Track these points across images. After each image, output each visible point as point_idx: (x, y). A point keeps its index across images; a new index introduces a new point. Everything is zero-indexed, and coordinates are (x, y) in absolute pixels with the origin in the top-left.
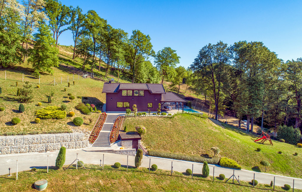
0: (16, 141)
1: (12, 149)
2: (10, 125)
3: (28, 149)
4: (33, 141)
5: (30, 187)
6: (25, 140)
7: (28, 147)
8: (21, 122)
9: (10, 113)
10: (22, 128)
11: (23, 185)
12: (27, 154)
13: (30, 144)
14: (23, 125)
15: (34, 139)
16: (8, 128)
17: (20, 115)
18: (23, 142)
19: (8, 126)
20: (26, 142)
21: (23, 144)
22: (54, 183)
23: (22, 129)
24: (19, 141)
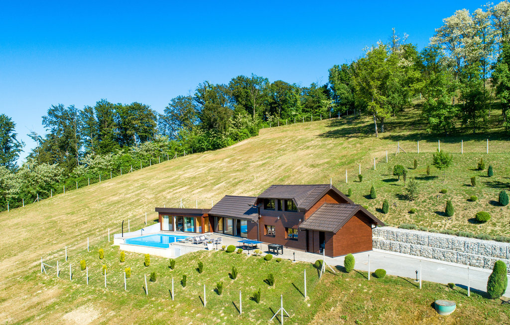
0: (466, 246)
1: (459, 257)
2: (474, 223)
3: (483, 262)
4: (494, 251)
5: (430, 304)
6: (481, 246)
7: (482, 259)
8: (494, 220)
9: (484, 206)
10: (489, 229)
11: (423, 298)
12: (481, 269)
13: (489, 255)
14: (494, 225)
15: (495, 249)
16: (469, 227)
17: (498, 209)
18: (477, 250)
19: (470, 224)
20: (482, 251)
21: (477, 253)
22: (468, 313)
23: (489, 231)
24: (471, 247)
